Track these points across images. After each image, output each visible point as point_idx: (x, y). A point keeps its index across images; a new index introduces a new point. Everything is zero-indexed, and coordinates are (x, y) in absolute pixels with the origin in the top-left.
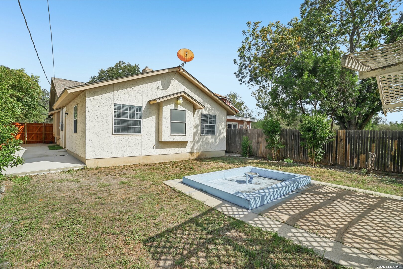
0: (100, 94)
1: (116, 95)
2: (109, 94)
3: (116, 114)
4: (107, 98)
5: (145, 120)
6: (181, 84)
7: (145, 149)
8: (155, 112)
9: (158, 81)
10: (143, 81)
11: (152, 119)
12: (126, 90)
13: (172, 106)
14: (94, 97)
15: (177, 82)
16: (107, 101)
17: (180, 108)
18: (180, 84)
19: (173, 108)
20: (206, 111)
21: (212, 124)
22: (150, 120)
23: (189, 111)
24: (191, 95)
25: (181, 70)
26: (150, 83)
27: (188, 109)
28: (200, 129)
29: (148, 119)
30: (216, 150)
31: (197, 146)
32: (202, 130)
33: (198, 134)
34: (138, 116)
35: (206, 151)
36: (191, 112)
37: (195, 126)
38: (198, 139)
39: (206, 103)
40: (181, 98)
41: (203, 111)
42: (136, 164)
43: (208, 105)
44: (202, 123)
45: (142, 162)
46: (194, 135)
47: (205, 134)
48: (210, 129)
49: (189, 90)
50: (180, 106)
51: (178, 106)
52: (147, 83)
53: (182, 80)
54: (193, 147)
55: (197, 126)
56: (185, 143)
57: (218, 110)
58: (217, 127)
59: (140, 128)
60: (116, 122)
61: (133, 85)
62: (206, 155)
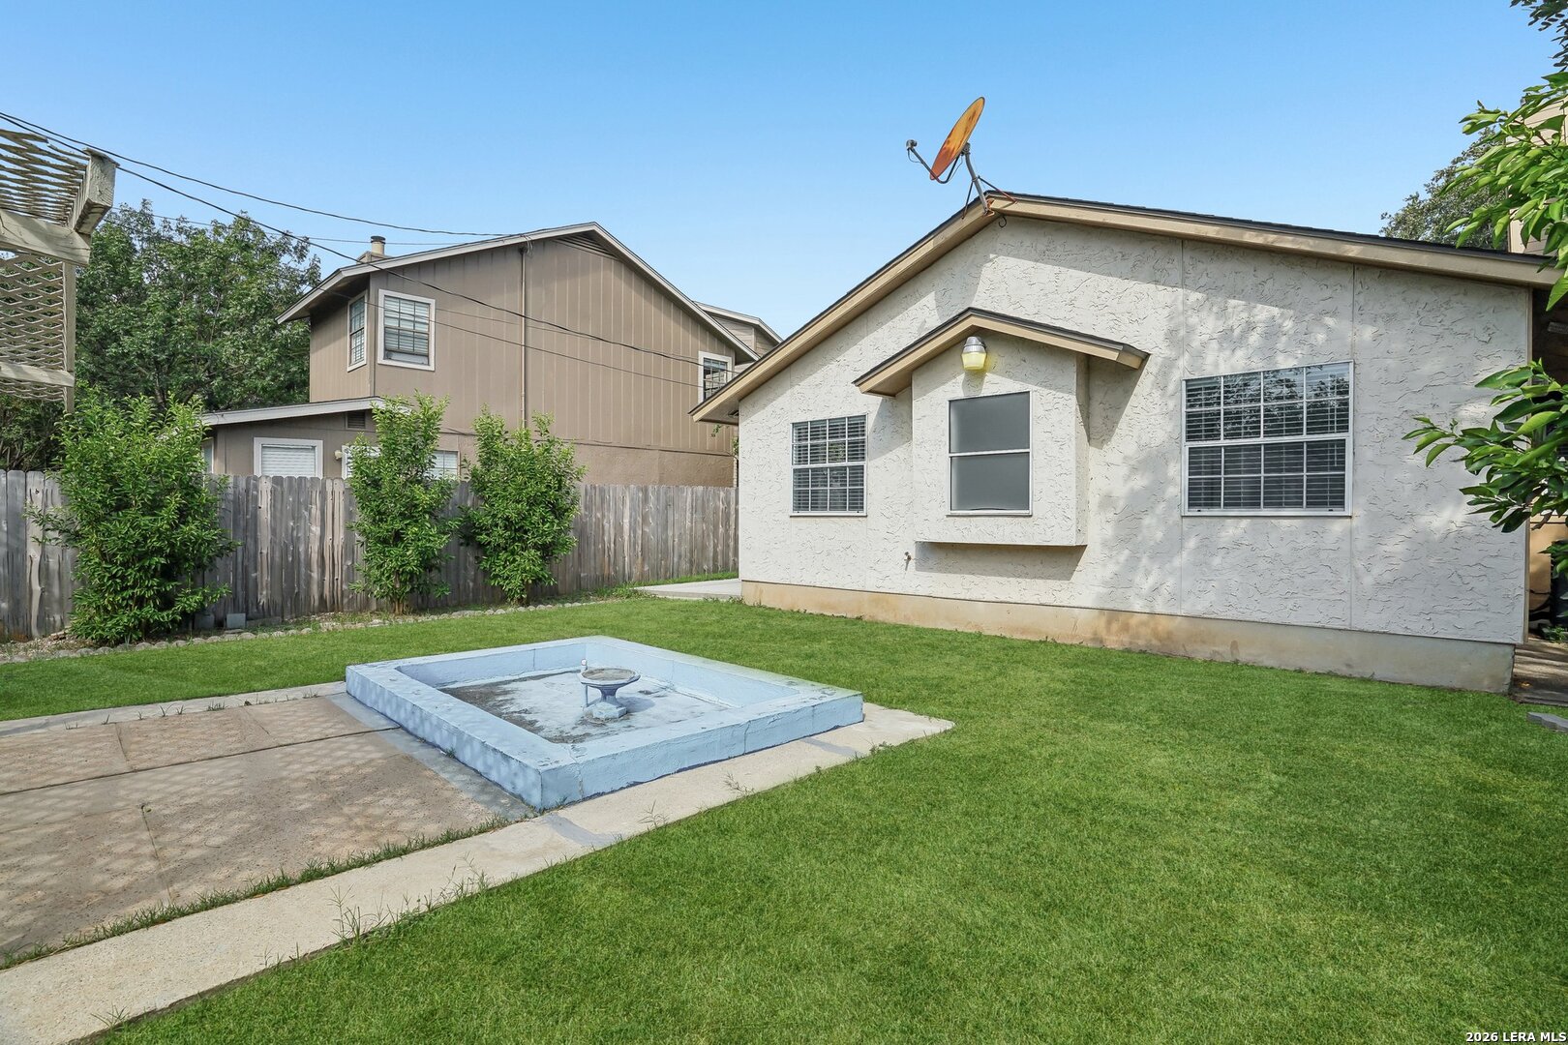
0: (765, 405)
1: (797, 396)
2: (780, 399)
4: (779, 412)
5: (879, 461)
6: (1032, 263)
7: (876, 567)
9: (922, 297)
10: (868, 321)
11: (902, 457)
12: (818, 376)
13: (955, 388)
14: (753, 418)
15: (1011, 261)
16: (779, 421)
17: (996, 385)
18: (1028, 264)
19: (960, 394)
21: (1300, 432)
22: (895, 458)
23: (1046, 391)
24: (1104, 296)
25: (998, 204)
26: (894, 317)
27: (1041, 384)
28: (1178, 474)
29: (888, 455)
30: (1360, 627)
31: (1151, 580)
32: (1191, 482)
33: (1161, 508)
34: (857, 450)
35: (1231, 614)
36: (1060, 395)
37: (1132, 463)
38: (1159, 535)
39: (1233, 302)
40: (973, 340)
41: (1210, 358)
42: (849, 616)
43: (1260, 306)
44: (1201, 436)
45: (868, 612)
46: (1130, 517)
47: (1225, 505)
48: (1288, 471)
49: (1083, 275)
50: (989, 376)
51: (982, 380)
52: (883, 325)
53: (1042, 242)
54: (1120, 581)
55: (1150, 461)
56: (1063, 557)
57: (1390, 318)
58: (1368, 454)
59: (862, 491)
60: (800, 476)
61: (840, 350)
62: (1234, 645)
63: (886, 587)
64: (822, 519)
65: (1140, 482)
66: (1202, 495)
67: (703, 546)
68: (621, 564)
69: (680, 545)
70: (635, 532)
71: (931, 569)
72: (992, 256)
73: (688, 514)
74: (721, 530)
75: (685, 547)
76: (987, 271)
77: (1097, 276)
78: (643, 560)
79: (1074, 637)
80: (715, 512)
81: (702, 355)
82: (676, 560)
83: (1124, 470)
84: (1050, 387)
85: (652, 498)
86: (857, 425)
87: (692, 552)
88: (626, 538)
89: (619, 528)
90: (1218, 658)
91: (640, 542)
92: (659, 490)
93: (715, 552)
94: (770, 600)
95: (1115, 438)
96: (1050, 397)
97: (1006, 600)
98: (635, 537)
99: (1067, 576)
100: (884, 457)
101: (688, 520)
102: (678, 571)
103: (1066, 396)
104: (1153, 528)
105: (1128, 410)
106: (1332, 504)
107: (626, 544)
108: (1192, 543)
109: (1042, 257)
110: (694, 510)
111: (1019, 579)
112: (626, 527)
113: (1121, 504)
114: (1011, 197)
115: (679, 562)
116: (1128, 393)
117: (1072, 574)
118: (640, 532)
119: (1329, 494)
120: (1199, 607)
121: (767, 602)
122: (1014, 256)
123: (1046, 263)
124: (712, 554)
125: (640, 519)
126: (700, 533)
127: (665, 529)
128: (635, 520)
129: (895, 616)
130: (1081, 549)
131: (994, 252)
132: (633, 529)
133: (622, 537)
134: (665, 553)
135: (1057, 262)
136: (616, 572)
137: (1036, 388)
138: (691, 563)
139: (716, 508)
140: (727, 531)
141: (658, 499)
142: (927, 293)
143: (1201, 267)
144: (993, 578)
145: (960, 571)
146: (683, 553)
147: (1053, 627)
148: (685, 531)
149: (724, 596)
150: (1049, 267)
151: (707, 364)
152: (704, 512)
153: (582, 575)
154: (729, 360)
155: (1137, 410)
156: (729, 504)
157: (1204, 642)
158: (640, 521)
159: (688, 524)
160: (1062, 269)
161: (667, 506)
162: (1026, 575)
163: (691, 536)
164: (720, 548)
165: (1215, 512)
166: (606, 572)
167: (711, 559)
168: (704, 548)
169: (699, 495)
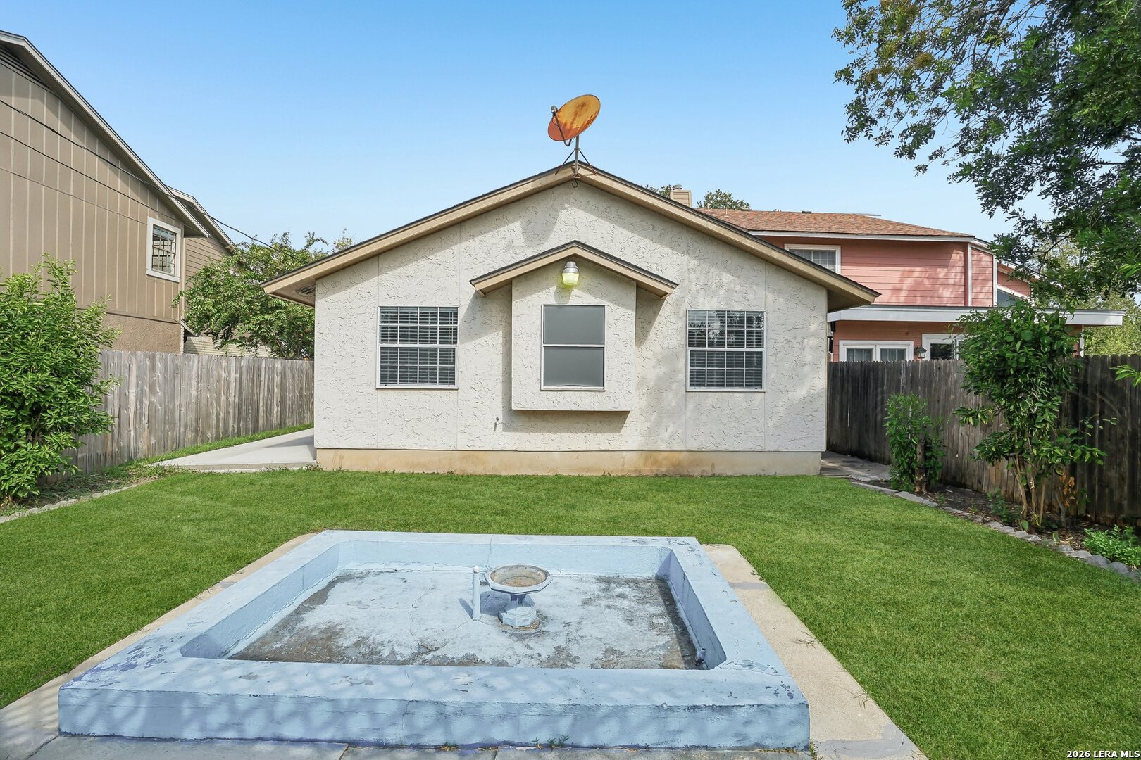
0: (348, 287)
1: (386, 283)
2: (365, 283)
3: (386, 335)
4: (364, 295)
5: (469, 345)
6: (595, 218)
7: (467, 430)
8: (500, 319)
9: (510, 222)
10: (460, 232)
11: (490, 343)
13: (548, 295)
14: (332, 297)
15: (581, 213)
16: (364, 303)
17: (579, 298)
18: (592, 218)
19: (553, 301)
20: (715, 299)
21: (743, 346)
22: (485, 344)
23: (615, 307)
24: (641, 250)
25: (582, 172)
26: (485, 233)
27: (614, 301)
28: (683, 367)
29: (478, 341)
30: (768, 450)
31: (670, 431)
32: (691, 371)
33: (674, 386)
34: (450, 335)
35: (712, 448)
36: (626, 310)
37: (658, 358)
38: (674, 403)
39: (712, 270)
40: (572, 264)
41: (701, 300)
42: (440, 472)
43: (725, 274)
44: (694, 344)
45: (459, 467)
46: (658, 391)
47: (708, 385)
48: (736, 367)
49: (630, 234)
50: (575, 292)
51: (570, 293)
52: (474, 236)
53: (603, 205)
54: (651, 433)
55: (668, 358)
56: (616, 418)
57: (779, 292)
58: (772, 360)
59: (453, 369)
60: (386, 355)
61: (432, 251)
62: (713, 465)
63: (477, 445)
64: (412, 391)
65: (662, 370)
66: (697, 379)
67: (207, 414)
68: (127, 440)
69: (186, 415)
70: (141, 403)
71: (516, 430)
72: (566, 206)
73: (194, 383)
74: (223, 398)
75: (191, 416)
76: (563, 215)
77: (638, 237)
78: (150, 433)
79: (622, 470)
80: (219, 381)
81: (151, 221)
82: (182, 430)
83: (654, 362)
84: (618, 304)
85: (159, 365)
86: (449, 315)
87: (197, 421)
88: (132, 409)
89: (124, 397)
90: (705, 474)
91: (147, 413)
92: (166, 358)
93: (218, 420)
94: (351, 464)
95: (648, 341)
96: (618, 311)
97: (576, 450)
98: (141, 408)
99: (618, 430)
100: (473, 342)
101: (194, 388)
102: (184, 439)
103: (629, 312)
104: (670, 399)
105: (655, 324)
106: (756, 385)
107: (132, 416)
108: (691, 406)
109: (602, 215)
110: (200, 378)
111: (585, 435)
112: (132, 397)
113: (652, 383)
114: (595, 170)
115: (185, 432)
116: (656, 313)
117: (621, 429)
118: (147, 403)
119: (755, 380)
120: (694, 445)
121: (346, 466)
122: (583, 210)
123: (605, 220)
124: (214, 422)
125: (146, 388)
126: (204, 401)
127: (173, 398)
128: (142, 390)
129: (484, 469)
130: (626, 413)
131: (569, 203)
132: (139, 400)
133: (127, 409)
134: (171, 422)
135: (611, 220)
136: (120, 448)
137: (609, 304)
138: (196, 431)
139: (219, 376)
140: (227, 398)
141: (165, 368)
142: (515, 221)
143: (696, 245)
144: (566, 435)
145: (540, 430)
146: (189, 423)
147: (610, 466)
148: (191, 400)
149: (294, 465)
150: (607, 223)
151: (157, 232)
152: (208, 381)
153: (80, 456)
154: (179, 231)
155: (661, 325)
156: (229, 372)
157: (697, 465)
158: (148, 390)
159: (194, 393)
160: (616, 227)
161: (175, 374)
162: (590, 431)
163: (197, 404)
164: (221, 416)
165: (702, 389)
166: (109, 449)
167: (214, 426)
168: (208, 415)
169: (204, 363)
